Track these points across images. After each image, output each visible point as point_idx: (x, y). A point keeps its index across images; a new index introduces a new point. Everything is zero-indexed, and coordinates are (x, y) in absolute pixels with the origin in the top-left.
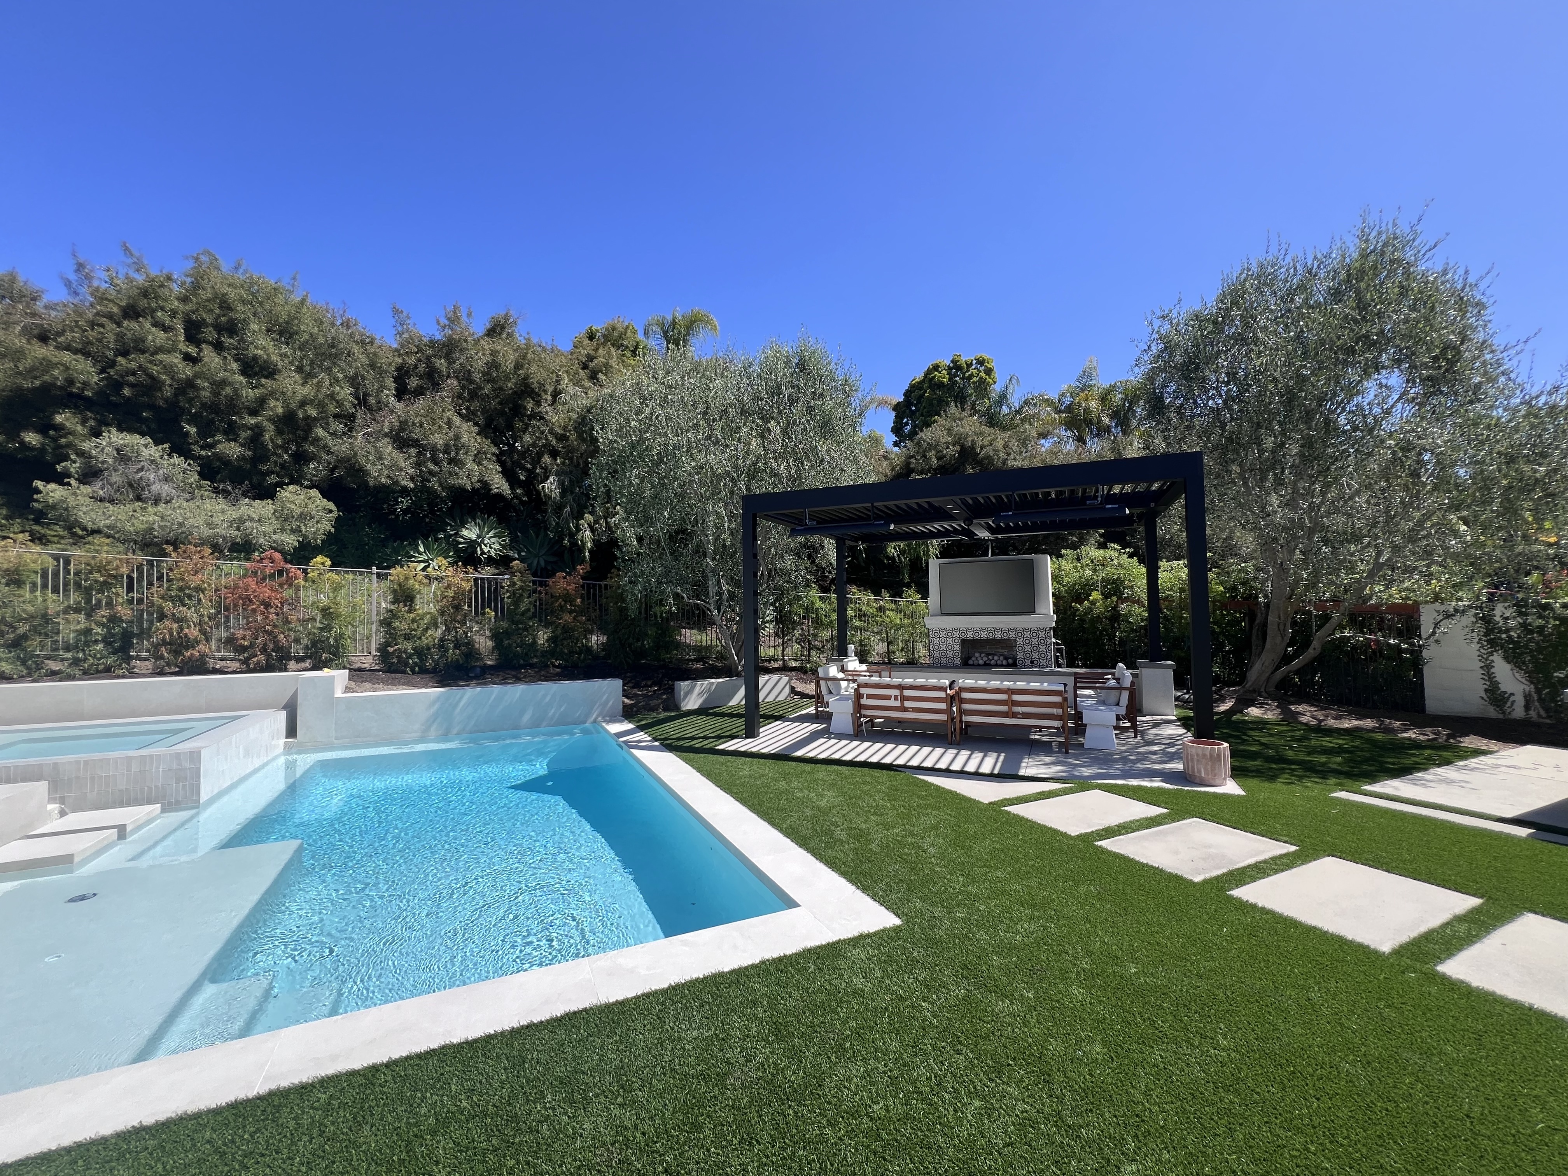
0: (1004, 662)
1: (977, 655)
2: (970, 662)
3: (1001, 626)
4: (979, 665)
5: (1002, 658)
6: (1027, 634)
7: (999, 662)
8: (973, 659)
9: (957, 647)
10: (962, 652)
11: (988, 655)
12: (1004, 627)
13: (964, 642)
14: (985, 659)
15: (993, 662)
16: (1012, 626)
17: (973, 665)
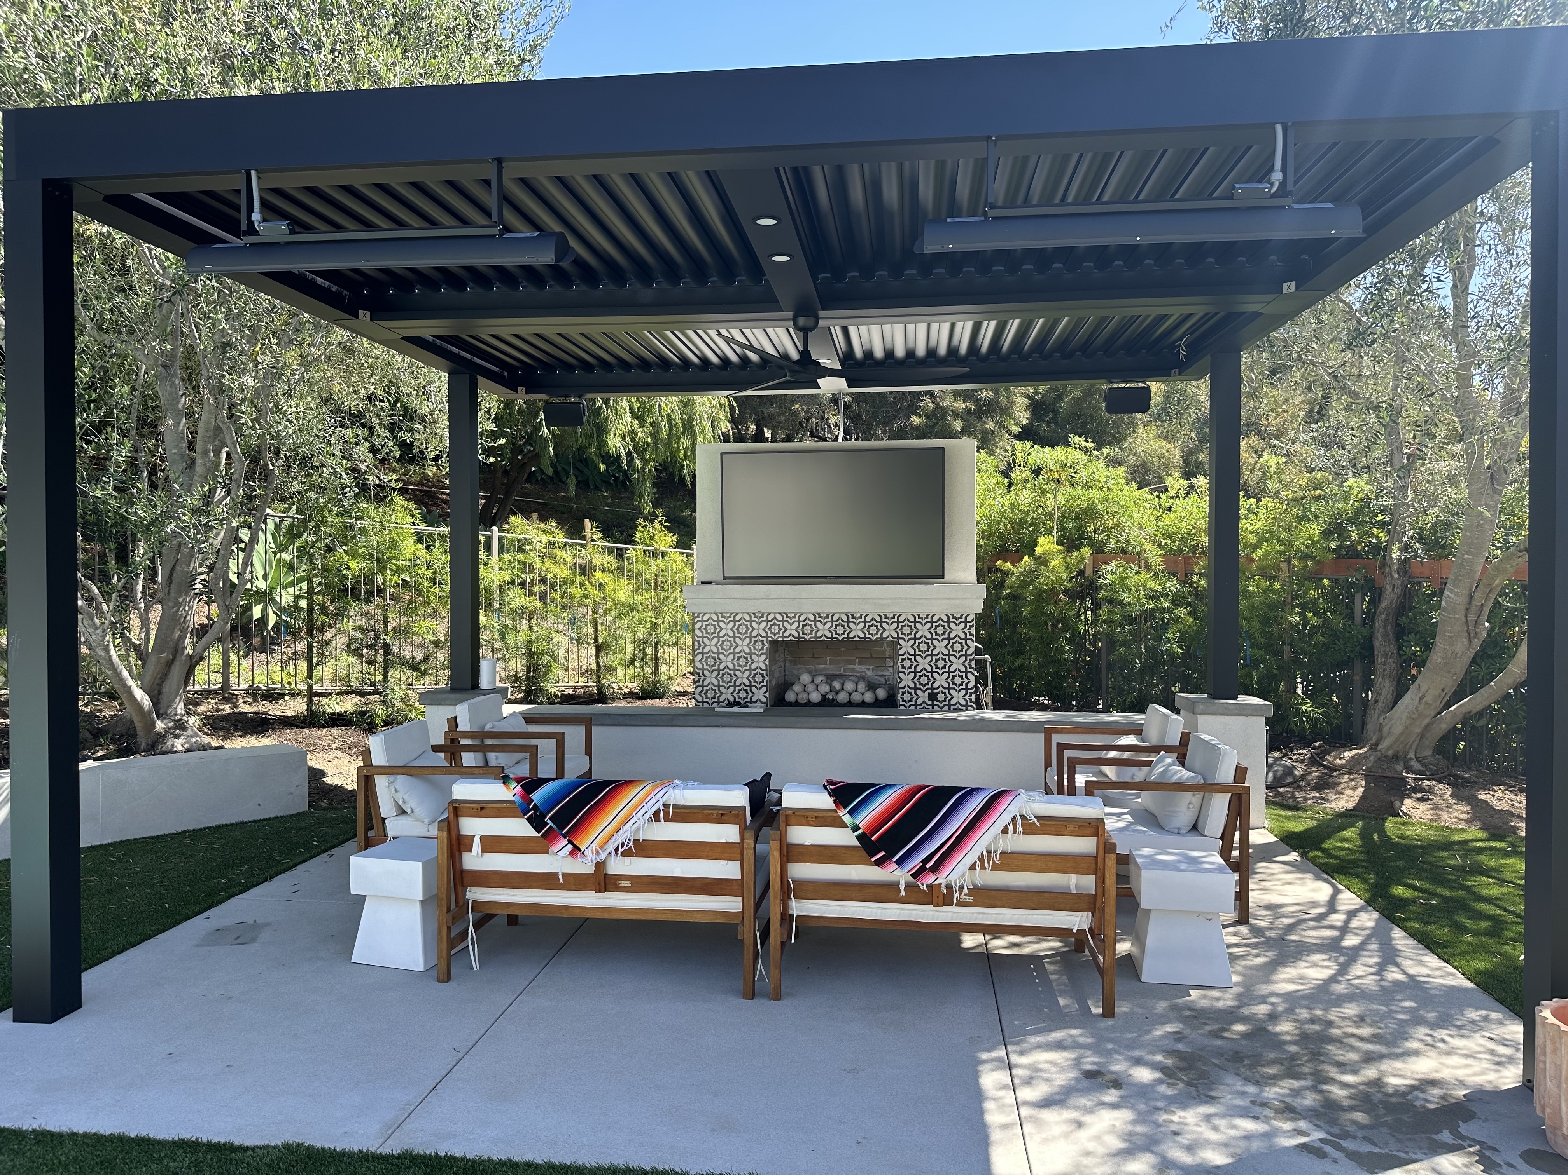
0: (869, 697)
1: (805, 678)
2: (790, 696)
3: (865, 608)
4: (809, 704)
5: (862, 686)
6: (923, 630)
7: (856, 697)
8: (797, 688)
9: (761, 661)
10: (771, 673)
11: (830, 678)
12: (873, 611)
13: (777, 647)
14: (825, 688)
15: (842, 697)
16: (890, 610)
17: (796, 704)
